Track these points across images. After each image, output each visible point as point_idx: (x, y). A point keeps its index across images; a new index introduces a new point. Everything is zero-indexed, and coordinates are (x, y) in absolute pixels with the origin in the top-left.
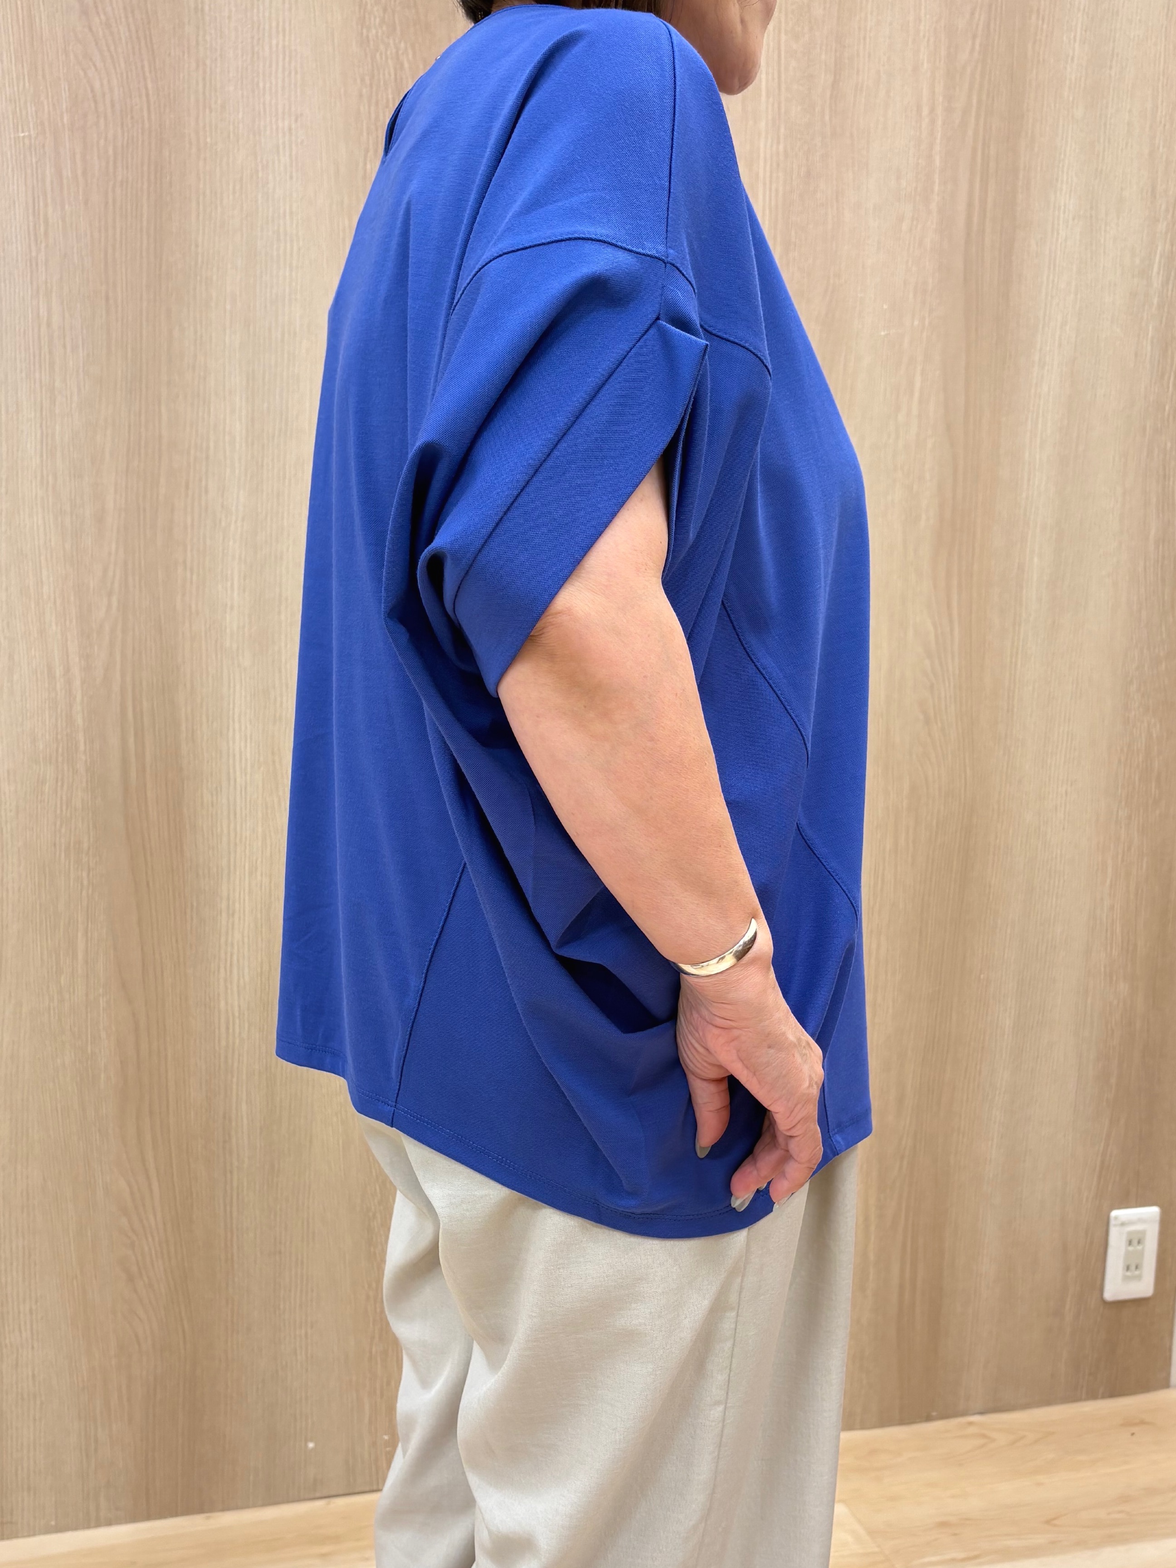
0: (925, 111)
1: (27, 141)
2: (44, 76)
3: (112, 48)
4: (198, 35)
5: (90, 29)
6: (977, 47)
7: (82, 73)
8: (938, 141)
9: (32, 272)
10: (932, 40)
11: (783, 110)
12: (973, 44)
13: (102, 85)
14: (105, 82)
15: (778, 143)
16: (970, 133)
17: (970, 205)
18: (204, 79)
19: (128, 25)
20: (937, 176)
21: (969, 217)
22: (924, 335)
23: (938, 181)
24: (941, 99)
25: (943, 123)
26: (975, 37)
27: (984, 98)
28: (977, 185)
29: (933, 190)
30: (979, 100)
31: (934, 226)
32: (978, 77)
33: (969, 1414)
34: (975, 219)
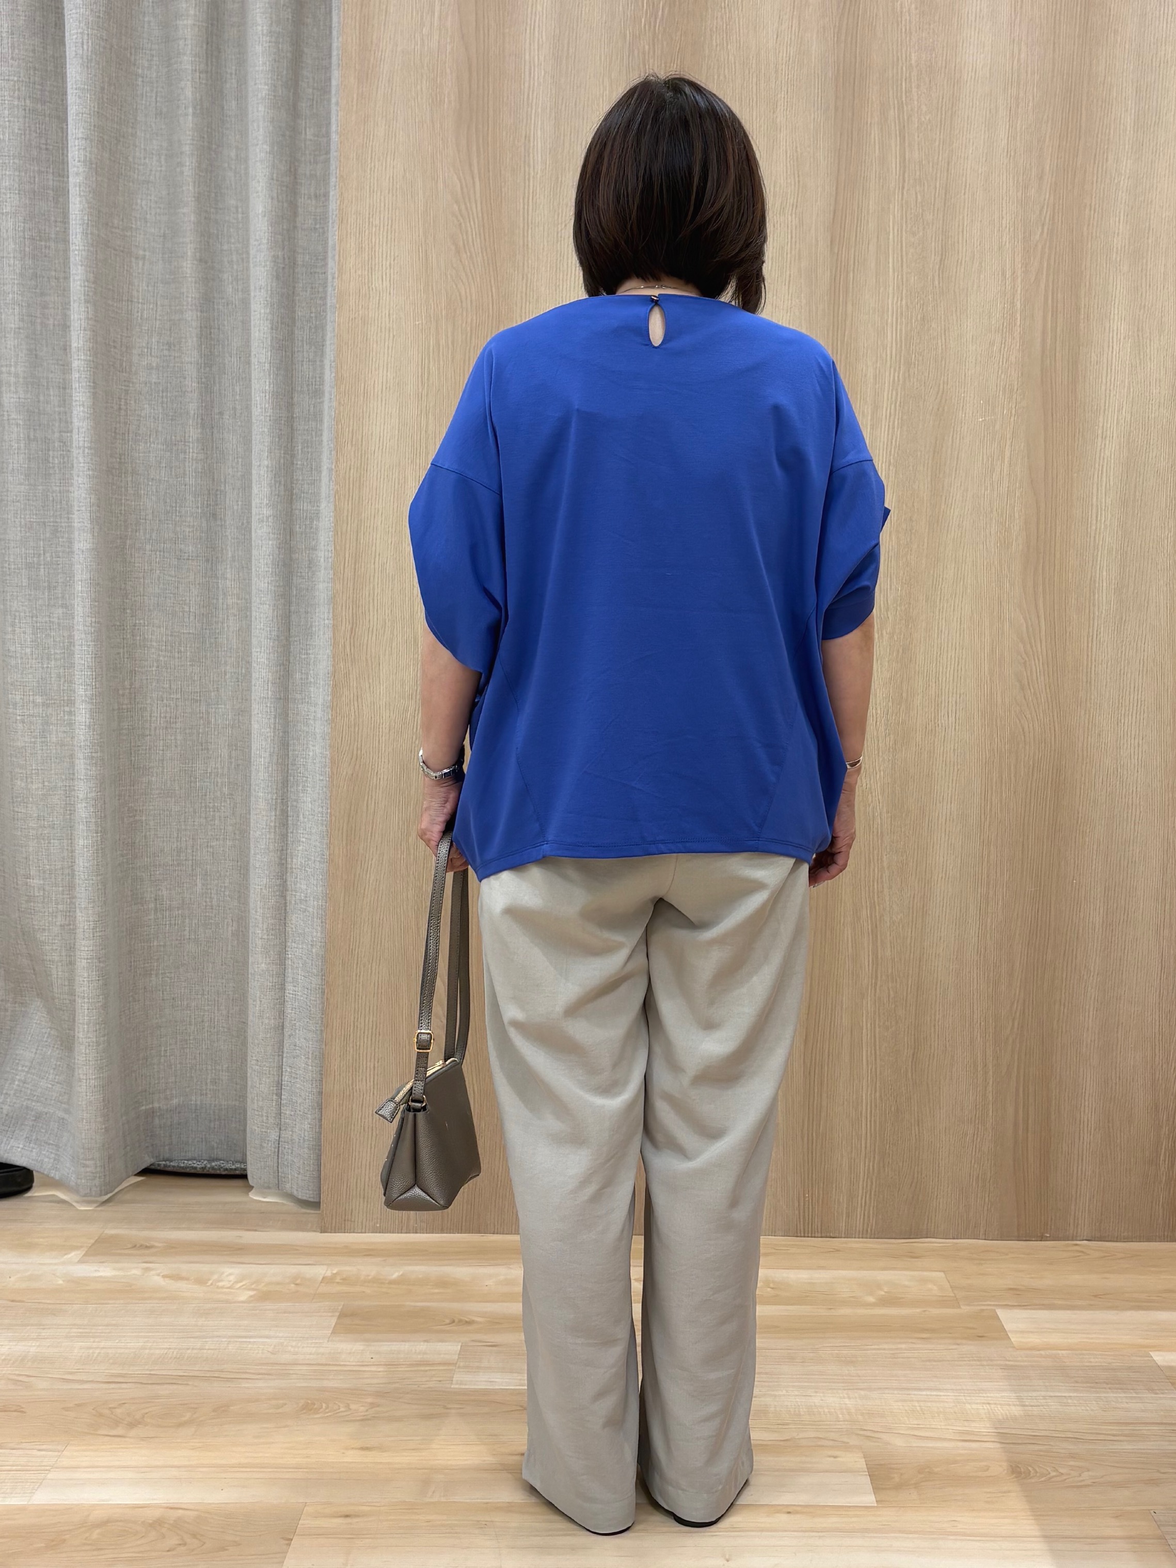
0: (1008, 274)
1: (420, 326)
2: (432, 289)
3: (473, 271)
4: (524, 260)
5: (461, 261)
6: (1046, 231)
7: (454, 287)
8: (1019, 292)
9: (418, 401)
10: (1012, 229)
11: (904, 280)
12: (1043, 229)
13: (466, 292)
14: (468, 290)
15: (902, 300)
16: (1043, 286)
17: (1044, 333)
18: (526, 285)
19: (483, 257)
20: (1018, 315)
21: (1044, 340)
22: (1012, 419)
23: (1019, 318)
24: (1020, 266)
25: (1022, 280)
26: (1043, 225)
27: (1052, 263)
28: (1049, 319)
29: (1015, 324)
30: (1049, 264)
31: (1018, 347)
32: (1047, 250)
33: (1078, 1238)
34: (1049, 341)
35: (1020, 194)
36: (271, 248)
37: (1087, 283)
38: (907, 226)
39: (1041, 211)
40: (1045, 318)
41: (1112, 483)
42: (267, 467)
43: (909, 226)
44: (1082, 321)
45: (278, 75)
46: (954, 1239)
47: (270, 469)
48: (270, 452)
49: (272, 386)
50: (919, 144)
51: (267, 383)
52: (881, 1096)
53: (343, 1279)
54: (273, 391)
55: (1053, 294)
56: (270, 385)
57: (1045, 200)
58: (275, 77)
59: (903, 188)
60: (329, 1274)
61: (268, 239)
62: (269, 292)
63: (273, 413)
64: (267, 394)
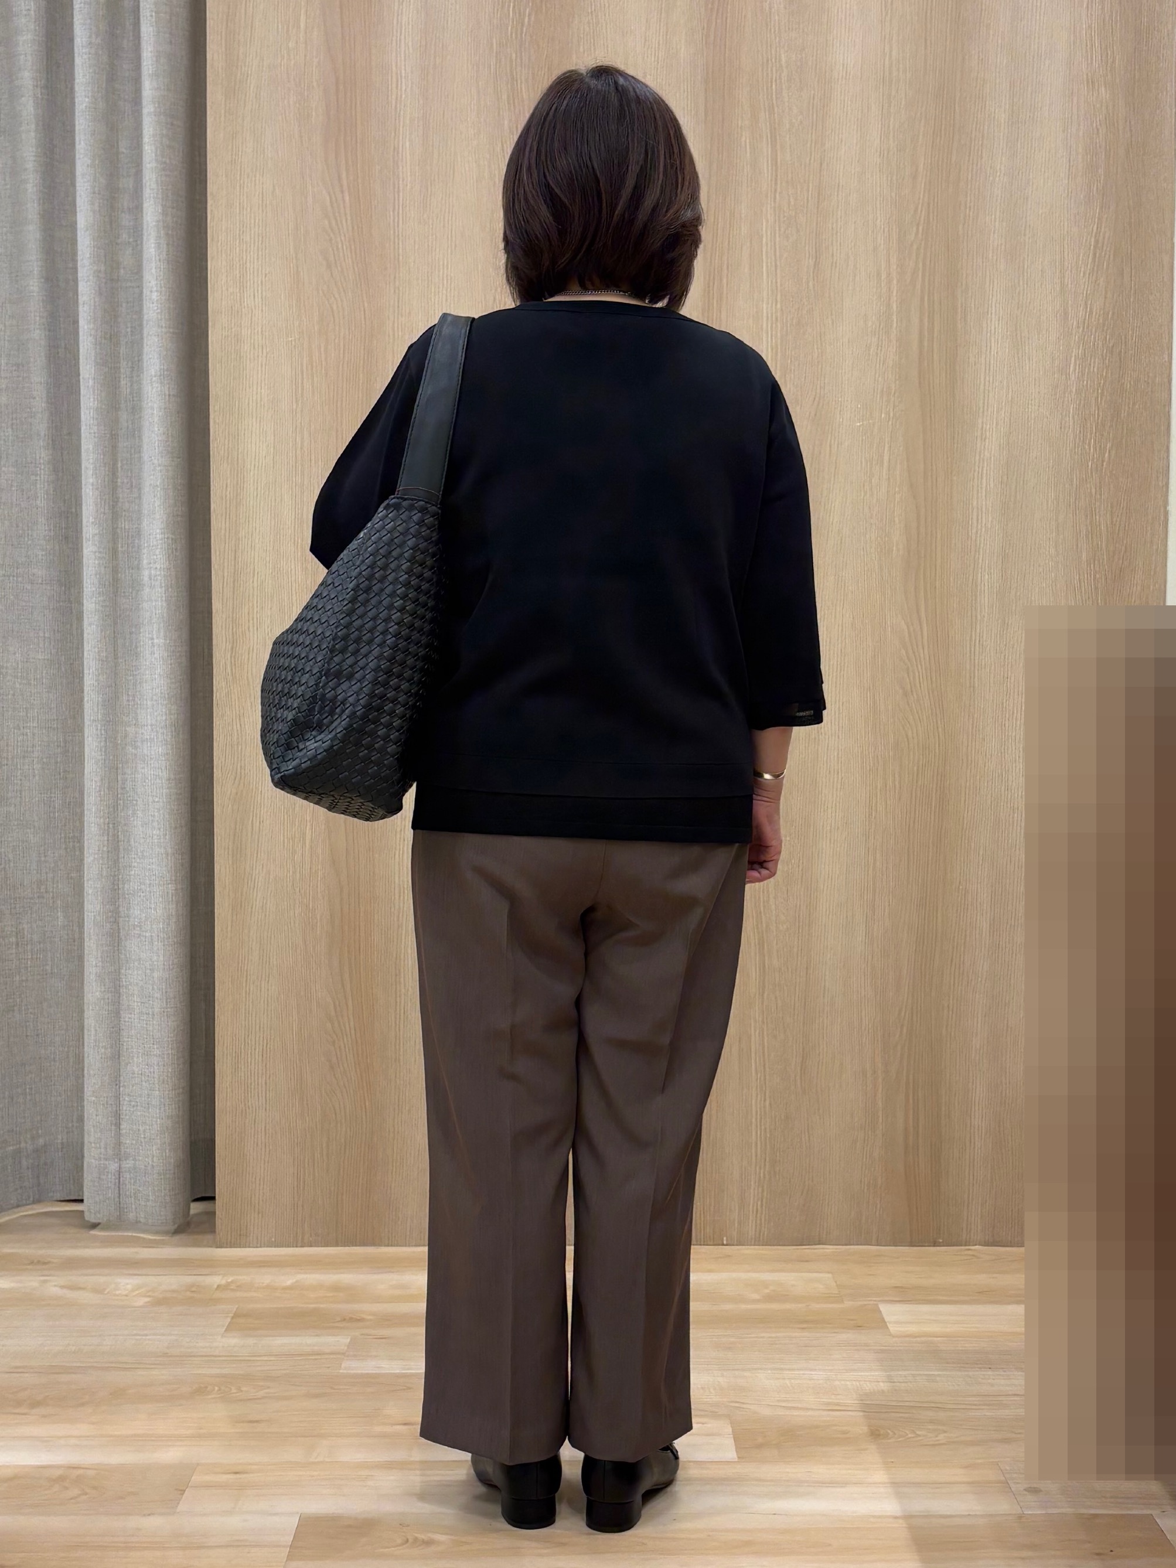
0: (884, 277)
3: (344, 286)
6: (921, 231)
8: (895, 293)
10: (886, 230)
11: (779, 285)
12: (918, 230)
13: (338, 307)
14: (340, 305)
15: (776, 305)
16: (918, 287)
17: (921, 333)
20: (894, 317)
21: (921, 341)
22: (890, 423)
23: (895, 320)
24: (895, 267)
25: (898, 281)
26: (918, 225)
27: (928, 263)
28: (926, 320)
29: (891, 326)
30: (924, 264)
31: (894, 350)
32: (922, 251)
33: (971, 1244)
34: (926, 344)
35: (893, 195)
36: (94, 263)
37: (964, 282)
38: (780, 230)
39: (916, 210)
40: (921, 321)
41: (992, 486)
42: (93, 485)
43: (782, 229)
44: (959, 322)
45: (98, 87)
46: (846, 1245)
47: (95, 487)
48: (95, 469)
49: (96, 402)
50: (790, 146)
51: (92, 400)
52: (770, 1104)
53: (237, 1287)
54: (97, 408)
55: (929, 296)
56: (94, 401)
57: (919, 199)
58: (96, 89)
59: (776, 191)
60: (223, 1282)
61: (90, 254)
62: (93, 307)
63: (98, 430)
64: (92, 411)
